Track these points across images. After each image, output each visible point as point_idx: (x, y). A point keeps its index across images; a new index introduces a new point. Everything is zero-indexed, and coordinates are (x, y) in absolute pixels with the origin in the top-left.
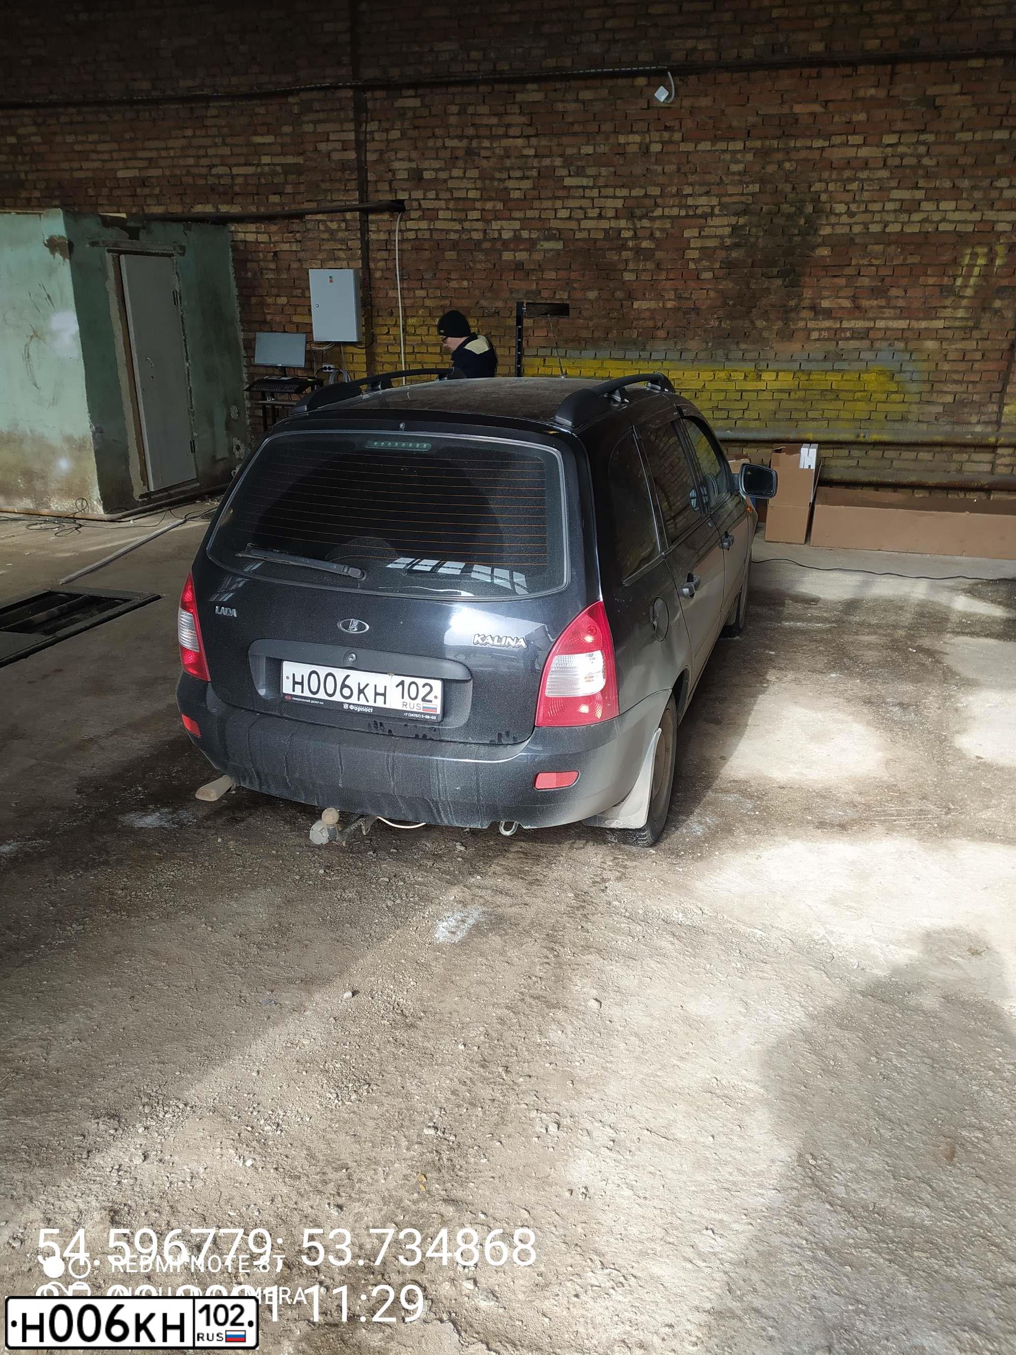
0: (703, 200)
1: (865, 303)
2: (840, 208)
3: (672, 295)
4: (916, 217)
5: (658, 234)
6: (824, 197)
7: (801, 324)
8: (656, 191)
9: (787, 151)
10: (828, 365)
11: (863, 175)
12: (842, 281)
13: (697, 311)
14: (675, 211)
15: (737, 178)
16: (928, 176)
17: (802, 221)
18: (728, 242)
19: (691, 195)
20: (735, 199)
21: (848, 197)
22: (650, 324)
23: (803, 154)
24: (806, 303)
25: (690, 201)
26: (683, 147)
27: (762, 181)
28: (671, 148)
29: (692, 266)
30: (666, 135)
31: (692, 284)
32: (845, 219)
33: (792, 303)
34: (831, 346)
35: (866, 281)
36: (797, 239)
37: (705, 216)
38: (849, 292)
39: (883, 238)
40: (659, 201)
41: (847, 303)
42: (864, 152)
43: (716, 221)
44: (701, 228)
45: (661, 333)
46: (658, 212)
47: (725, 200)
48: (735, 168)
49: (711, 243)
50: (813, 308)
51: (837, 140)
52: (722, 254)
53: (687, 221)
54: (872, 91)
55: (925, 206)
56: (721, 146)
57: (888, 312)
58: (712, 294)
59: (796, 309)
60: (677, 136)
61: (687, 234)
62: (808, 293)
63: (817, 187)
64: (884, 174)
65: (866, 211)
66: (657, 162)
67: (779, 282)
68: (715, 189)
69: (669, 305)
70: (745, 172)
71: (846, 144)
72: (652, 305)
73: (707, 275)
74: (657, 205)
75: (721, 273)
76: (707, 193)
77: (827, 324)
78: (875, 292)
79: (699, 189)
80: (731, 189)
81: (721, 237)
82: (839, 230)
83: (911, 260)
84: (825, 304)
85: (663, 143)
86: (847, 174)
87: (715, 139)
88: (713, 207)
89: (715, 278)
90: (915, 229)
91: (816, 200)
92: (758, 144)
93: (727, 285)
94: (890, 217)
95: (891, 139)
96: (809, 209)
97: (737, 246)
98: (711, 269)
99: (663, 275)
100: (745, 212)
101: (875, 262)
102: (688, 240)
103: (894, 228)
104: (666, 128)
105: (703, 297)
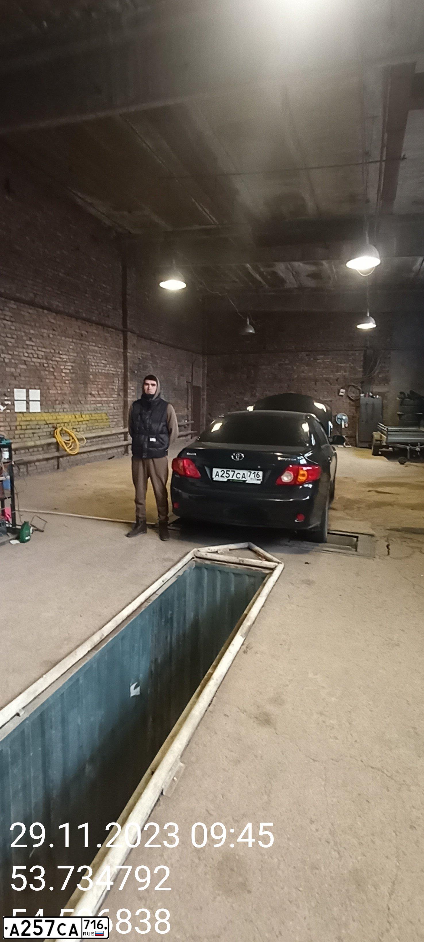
0: (64, 357)
1: (101, 393)
2: (93, 364)
3: (59, 388)
4: (107, 368)
5: (54, 366)
6: (90, 360)
7: (89, 399)
8: (53, 351)
9: (82, 344)
10: (94, 412)
11: (96, 355)
12: (95, 386)
13: (65, 394)
14: (58, 359)
15: (71, 350)
16: (107, 358)
17: (86, 367)
18: (71, 371)
19: (61, 354)
20: (72, 357)
21: (94, 361)
22: (54, 398)
23: (84, 346)
24: (89, 392)
25: (61, 356)
26: (59, 337)
27: (77, 353)
28: (55, 337)
29: (64, 378)
30: (54, 332)
31: (64, 385)
32: (94, 367)
33: (86, 392)
34: (94, 406)
35: (100, 386)
36: (86, 372)
37: (66, 362)
38: (97, 389)
39: (101, 374)
40: (54, 355)
41: (97, 393)
42: (96, 348)
43: (69, 364)
44: (65, 366)
45: (57, 402)
46: (54, 359)
47: (70, 357)
48: (71, 347)
49: (68, 371)
50: (91, 394)
51: (91, 343)
52: (70, 375)
53: (61, 363)
54: (95, 331)
55: (108, 366)
56: (67, 339)
57: (104, 396)
58: (69, 388)
59: (87, 394)
60: (56, 333)
61: (62, 367)
62: (89, 389)
63: (89, 357)
64: (100, 355)
65: (98, 366)
66: (52, 341)
67: (83, 385)
68: (67, 353)
69: (59, 392)
70: (73, 349)
71: (92, 345)
72: (55, 392)
73: (67, 382)
74: (53, 356)
75: (71, 382)
76: (65, 355)
77: (94, 399)
78: (102, 389)
79: (64, 353)
80: (71, 354)
81: (69, 369)
82: (94, 370)
83: (107, 381)
84: (93, 393)
85: (52, 334)
86: (94, 354)
87: (66, 337)
88: (67, 359)
89: (69, 383)
90: (106, 372)
91: (89, 361)
92: (74, 341)
93: (72, 385)
94: (102, 368)
95: (100, 346)
96: (87, 363)
97: (73, 373)
98: (68, 380)
99: (56, 381)
100: (74, 362)
101: (101, 381)
102: (62, 370)
103: (103, 371)
104: (54, 330)
105: (67, 390)
